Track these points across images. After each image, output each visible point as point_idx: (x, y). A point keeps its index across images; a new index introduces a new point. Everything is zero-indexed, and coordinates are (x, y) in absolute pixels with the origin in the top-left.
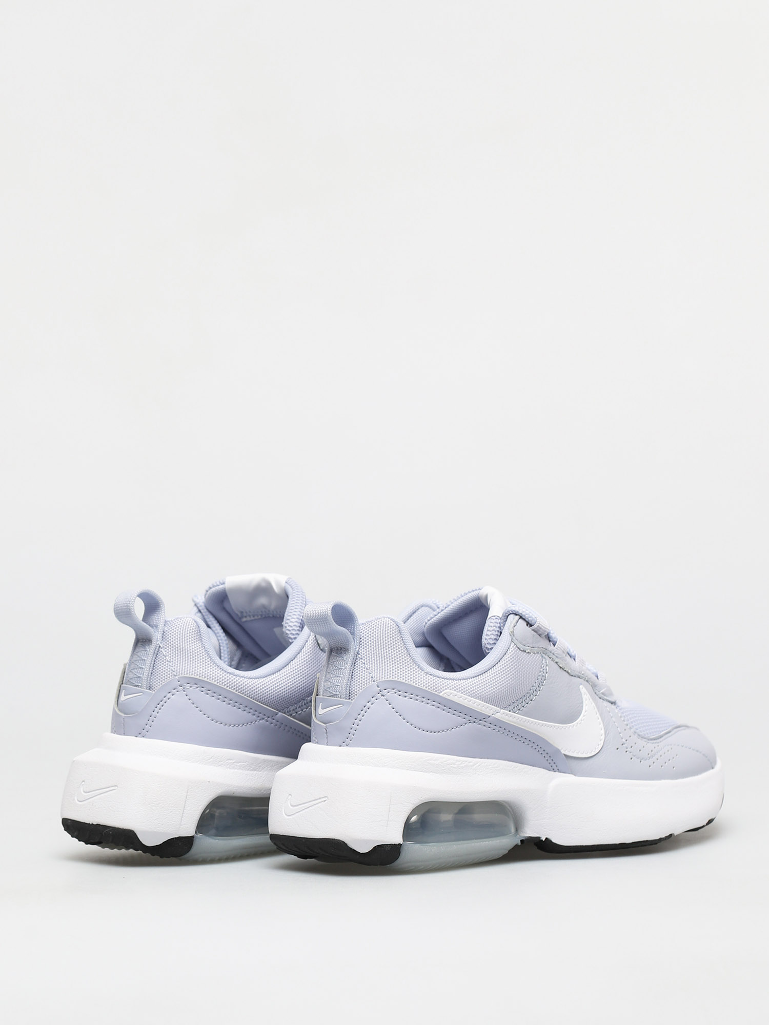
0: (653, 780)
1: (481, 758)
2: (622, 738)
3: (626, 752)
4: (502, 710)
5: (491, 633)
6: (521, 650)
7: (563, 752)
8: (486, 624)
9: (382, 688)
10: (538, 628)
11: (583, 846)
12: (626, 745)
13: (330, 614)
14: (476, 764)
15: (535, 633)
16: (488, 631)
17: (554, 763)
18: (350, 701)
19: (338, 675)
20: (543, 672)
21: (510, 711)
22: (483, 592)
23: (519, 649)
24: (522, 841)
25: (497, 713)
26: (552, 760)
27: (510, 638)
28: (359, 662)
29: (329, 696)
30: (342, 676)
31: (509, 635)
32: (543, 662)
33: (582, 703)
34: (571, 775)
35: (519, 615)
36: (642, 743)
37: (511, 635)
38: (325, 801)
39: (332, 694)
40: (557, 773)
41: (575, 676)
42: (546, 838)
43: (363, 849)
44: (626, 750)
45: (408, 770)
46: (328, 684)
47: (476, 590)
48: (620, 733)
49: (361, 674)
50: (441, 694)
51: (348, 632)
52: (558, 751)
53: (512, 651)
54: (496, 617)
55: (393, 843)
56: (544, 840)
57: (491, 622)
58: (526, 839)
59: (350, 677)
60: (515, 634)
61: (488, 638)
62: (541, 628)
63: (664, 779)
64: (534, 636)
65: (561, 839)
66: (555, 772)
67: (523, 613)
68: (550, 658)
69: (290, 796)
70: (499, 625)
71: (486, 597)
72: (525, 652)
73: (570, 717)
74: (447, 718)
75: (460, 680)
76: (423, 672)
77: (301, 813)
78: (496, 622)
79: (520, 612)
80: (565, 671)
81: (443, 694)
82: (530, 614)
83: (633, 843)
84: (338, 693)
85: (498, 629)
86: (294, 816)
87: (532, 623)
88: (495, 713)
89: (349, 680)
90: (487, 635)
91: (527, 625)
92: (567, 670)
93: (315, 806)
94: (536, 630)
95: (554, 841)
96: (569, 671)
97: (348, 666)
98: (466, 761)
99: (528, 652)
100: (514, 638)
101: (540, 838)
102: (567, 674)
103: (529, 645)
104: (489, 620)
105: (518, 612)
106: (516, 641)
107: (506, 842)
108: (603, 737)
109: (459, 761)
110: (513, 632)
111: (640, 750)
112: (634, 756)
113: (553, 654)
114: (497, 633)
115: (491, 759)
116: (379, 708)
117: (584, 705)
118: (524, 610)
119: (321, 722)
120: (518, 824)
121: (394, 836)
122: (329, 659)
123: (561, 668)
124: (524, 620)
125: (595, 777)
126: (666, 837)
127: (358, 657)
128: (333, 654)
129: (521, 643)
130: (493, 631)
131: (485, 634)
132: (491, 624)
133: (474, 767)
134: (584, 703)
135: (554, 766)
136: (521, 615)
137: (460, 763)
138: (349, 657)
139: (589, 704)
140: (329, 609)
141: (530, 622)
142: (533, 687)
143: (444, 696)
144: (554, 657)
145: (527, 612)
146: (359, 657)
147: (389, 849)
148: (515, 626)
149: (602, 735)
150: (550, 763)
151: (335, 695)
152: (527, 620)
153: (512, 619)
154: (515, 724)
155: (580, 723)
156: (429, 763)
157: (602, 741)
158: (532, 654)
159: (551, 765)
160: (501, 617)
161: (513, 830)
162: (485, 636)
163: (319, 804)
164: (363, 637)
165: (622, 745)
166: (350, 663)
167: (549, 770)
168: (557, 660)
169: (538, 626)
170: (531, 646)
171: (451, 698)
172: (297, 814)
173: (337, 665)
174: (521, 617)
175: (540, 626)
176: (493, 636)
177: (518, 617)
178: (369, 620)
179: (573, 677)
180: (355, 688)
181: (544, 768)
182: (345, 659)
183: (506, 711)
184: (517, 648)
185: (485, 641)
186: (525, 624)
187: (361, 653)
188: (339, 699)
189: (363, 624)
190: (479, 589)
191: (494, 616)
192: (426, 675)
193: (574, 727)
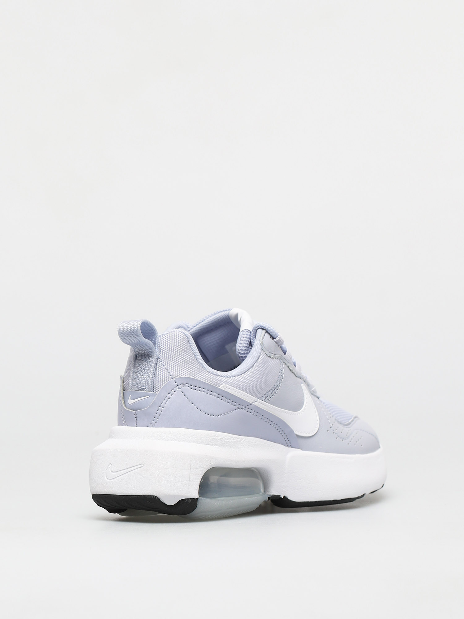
0: (351, 454)
1: (244, 436)
2: (330, 423)
3: (333, 433)
4: (258, 400)
5: (243, 342)
6: (268, 356)
7: (295, 433)
8: (239, 335)
9: (178, 383)
10: (279, 341)
11: (309, 502)
12: (333, 428)
13: (140, 329)
14: (242, 440)
15: (276, 344)
16: (241, 340)
17: (289, 441)
18: (154, 393)
19: (144, 374)
20: (282, 373)
21: (263, 401)
22: (233, 312)
23: (267, 355)
24: (269, 498)
25: (256, 401)
26: (288, 438)
27: (260, 347)
28: (159, 364)
29: (137, 390)
30: (147, 374)
31: (260, 345)
32: (281, 365)
33: (304, 397)
34: (300, 450)
35: (265, 330)
36: (341, 427)
37: (261, 345)
38: (141, 467)
39: (139, 389)
40: (290, 448)
41: (298, 377)
42: (284, 496)
43: (170, 502)
44: (333, 432)
45: (199, 443)
46: (135, 381)
47: (226, 310)
48: (328, 420)
49: (162, 373)
50: (220, 387)
51: (151, 342)
52: (292, 431)
53: (262, 356)
54: (247, 330)
55: (193, 498)
56: (282, 497)
57: (243, 334)
58: (271, 497)
59: (154, 375)
60: (264, 343)
61: (241, 345)
62: (280, 341)
63: (358, 453)
64: (275, 346)
65: (294, 497)
66: (289, 447)
67: (269, 329)
68: (284, 363)
69: (110, 465)
70: (249, 336)
71: (236, 316)
72: (270, 357)
73: (297, 406)
74: (225, 405)
75: (231, 377)
76: (206, 371)
77: (121, 477)
78: (247, 335)
79: (267, 327)
80: (293, 373)
81: (221, 388)
82: (274, 330)
83: (342, 500)
84: (145, 387)
85: (248, 340)
86: (114, 480)
87: (275, 337)
88: (254, 401)
89: (153, 378)
90: (240, 343)
91: (271, 337)
92: (294, 372)
93: (132, 471)
94: (277, 342)
95: (289, 498)
96: (296, 373)
97: (152, 367)
98: (236, 438)
99: (272, 358)
100: (263, 347)
101: (280, 496)
102: (294, 375)
103: (272, 352)
104: (242, 332)
105: (265, 327)
106: (264, 350)
107: (258, 499)
108: (318, 422)
109: (232, 438)
110: (262, 342)
111: (341, 432)
112: (338, 436)
113: (286, 360)
114: (247, 342)
115: (250, 436)
116: (177, 398)
117: (305, 399)
118: (270, 326)
119: (131, 409)
120: (266, 485)
121: (193, 493)
122: (135, 363)
123: (290, 370)
124: (269, 334)
125: (315, 451)
126: (361, 496)
127: (158, 361)
128: (138, 359)
129: (268, 351)
130: (245, 341)
131: (239, 342)
132: (243, 336)
133: (241, 442)
134: (305, 397)
135: (288, 442)
136: (267, 330)
137: (233, 439)
138: (153, 361)
139: (308, 398)
140: (138, 325)
141: (273, 336)
142: (276, 383)
143: (223, 389)
144: (286, 362)
145: (272, 328)
146: (160, 361)
147: (190, 502)
148: (263, 338)
149: (317, 421)
150: (286, 441)
151: (142, 389)
152: (271, 334)
153: (260, 332)
154: (267, 410)
155: (304, 411)
156: (214, 438)
157: (318, 425)
158: (274, 359)
159: (287, 442)
160: (251, 331)
161: (262, 491)
162: (238, 344)
163: (136, 470)
164: (162, 345)
165: (331, 428)
166: (153, 365)
167: (286, 446)
168: (288, 364)
169: (279, 339)
170: (274, 353)
171: (227, 390)
172: (117, 478)
173: (143, 367)
174: (267, 332)
175: (281, 339)
176: (245, 344)
177: (264, 331)
178: (165, 333)
179: (297, 378)
180: (158, 383)
181: (282, 444)
182: (149, 362)
183: (261, 401)
184: (265, 354)
185: (239, 348)
186: (269, 336)
187: (161, 357)
188: (146, 392)
189: (161, 336)
190: (229, 310)
191: (245, 330)
192: (208, 373)
193: (301, 414)
